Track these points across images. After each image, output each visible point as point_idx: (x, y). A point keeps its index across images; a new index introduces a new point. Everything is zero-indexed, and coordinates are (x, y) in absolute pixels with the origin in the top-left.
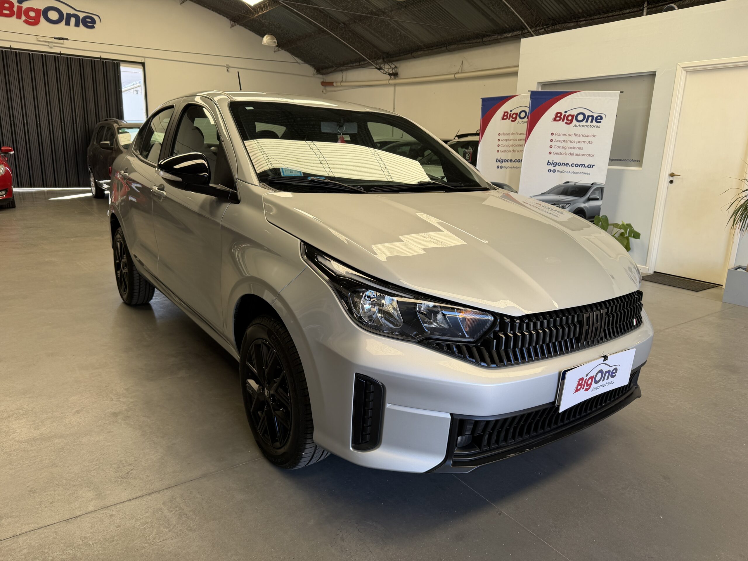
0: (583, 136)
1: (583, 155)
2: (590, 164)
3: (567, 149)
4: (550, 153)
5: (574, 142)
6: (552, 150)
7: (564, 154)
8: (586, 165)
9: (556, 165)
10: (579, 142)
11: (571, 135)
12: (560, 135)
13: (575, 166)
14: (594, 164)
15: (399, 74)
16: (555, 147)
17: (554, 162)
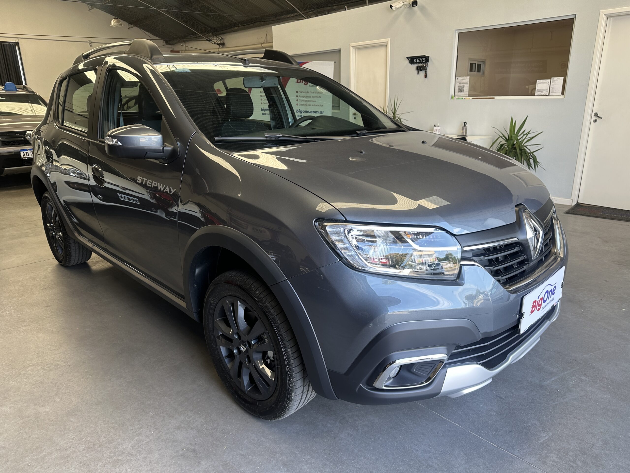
0: (315, 93)
1: (317, 105)
2: (322, 111)
3: (307, 102)
4: (297, 104)
5: (310, 97)
6: (299, 103)
7: (305, 105)
8: (319, 112)
9: (302, 112)
10: (314, 97)
11: (308, 92)
12: (301, 92)
13: (313, 113)
14: (323, 111)
15: (225, 43)
16: (300, 100)
17: (300, 110)
